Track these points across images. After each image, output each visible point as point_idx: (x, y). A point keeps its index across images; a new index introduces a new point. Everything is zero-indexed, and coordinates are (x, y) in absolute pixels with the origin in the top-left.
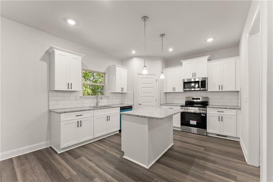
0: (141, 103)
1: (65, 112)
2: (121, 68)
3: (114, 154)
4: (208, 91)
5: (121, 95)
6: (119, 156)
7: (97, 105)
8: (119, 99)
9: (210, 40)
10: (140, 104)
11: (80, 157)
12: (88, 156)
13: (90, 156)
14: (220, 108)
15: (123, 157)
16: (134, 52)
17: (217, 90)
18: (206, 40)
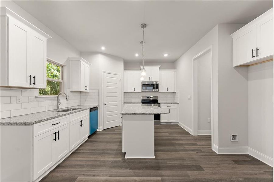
0: (107, 103)
1: (39, 122)
2: (85, 64)
3: (112, 159)
4: (159, 92)
5: (79, 94)
6: (120, 159)
7: (58, 107)
8: (78, 99)
9: (166, 55)
10: (105, 104)
11: (76, 179)
12: (85, 173)
13: (87, 172)
14: (168, 104)
15: (126, 158)
16: (103, 48)
17: (164, 91)
18: (163, 55)
